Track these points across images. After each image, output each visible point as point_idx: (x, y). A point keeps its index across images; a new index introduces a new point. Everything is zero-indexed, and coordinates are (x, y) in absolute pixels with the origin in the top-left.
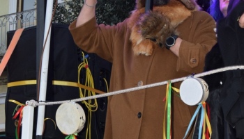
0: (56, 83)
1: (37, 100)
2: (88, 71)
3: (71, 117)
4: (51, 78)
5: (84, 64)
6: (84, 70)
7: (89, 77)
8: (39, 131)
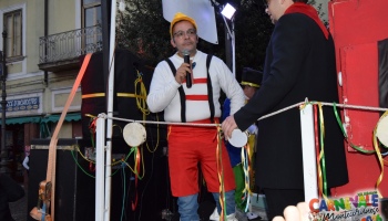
0: (119, 95)
2: (142, 85)
3: (135, 134)
4: (116, 90)
5: (139, 80)
6: (139, 84)
7: (143, 89)
8: (110, 135)
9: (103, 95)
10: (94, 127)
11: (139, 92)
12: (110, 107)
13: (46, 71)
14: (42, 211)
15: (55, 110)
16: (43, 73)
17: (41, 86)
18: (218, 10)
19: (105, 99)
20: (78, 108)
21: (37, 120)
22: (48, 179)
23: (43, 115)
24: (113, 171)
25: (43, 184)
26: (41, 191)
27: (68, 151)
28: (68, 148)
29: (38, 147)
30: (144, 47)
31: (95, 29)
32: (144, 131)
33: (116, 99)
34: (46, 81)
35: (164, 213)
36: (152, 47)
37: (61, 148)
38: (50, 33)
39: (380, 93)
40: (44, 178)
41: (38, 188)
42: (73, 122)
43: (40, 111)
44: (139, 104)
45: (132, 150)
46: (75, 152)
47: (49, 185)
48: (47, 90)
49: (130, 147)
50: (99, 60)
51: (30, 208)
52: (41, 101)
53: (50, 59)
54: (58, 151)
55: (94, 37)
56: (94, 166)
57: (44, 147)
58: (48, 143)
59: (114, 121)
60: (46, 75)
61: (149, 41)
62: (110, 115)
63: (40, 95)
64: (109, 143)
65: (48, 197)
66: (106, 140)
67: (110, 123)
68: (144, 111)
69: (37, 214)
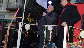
0: (25, 18)
2: (30, 16)
5: (29, 15)
7: (30, 17)
8: (22, 27)
9: (21, 17)
10: (19, 24)
13: (7, 10)
15: (8, 19)
16: (6, 10)
17: (6, 13)
18: (48, 2)
21: (4, 21)
22: (7, 35)
23: (5, 20)
24: (22, 34)
25: (6, 36)
26: (5, 37)
27: (12, 29)
28: (12, 28)
29: (5, 27)
30: (30, 8)
31: (19, 2)
32: (30, 26)
33: (24, 19)
34: (7, 12)
35: (31, 45)
36: (32, 8)
37: (11, 28)
38: (9, 2)
39: (81, 25)
40: (6, 34)
41: (5, 36)
43: (5, 19)
44: (29, 20)
45: (27, 30)
46: (14, 29)
48: (7, 14)
49: (26, 30)
50: (21, 10)
51: (2, 41)
52: (5, 16)
53: (8, 7)
54: (10, 29)
55: (19, 4)
56: (18, 33)
57: (7, 27)
59: (23, 24)
60: (7, 11)
61: (32, 6)
62: (23, 22)
63: (5, 15)
64: (22, 28)
65: (7, 38)
66: (21, 27)
68: (30, 22)
69: (4, 42)
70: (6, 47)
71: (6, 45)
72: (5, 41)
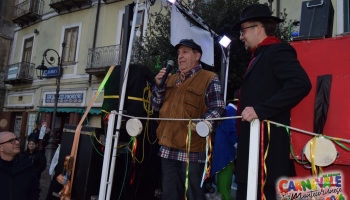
0: (129, 98)
1: (118, 111)
2: (149, 92)
3: (134, 127)
5: (147, 88)
6: (147, 92)
8: (118, 127)
9: (117, 97)
10: (107, 120)
11: (146, 97)
12: (121, 107)
14: (65, 178)
19: (118, 100)
20: (100, 104)
21: (80, 111)
22: (72, 155)
24: (117, 153)
25: (68, 158)
26: (66, 163)
27: (88, 136)
28: (88, 133)
29: (68, 130)
32: (141, 125)
37: (83, 133)
40: (69, 154)
41: (64, 160)
42: (95, 115)
44: (145, 108)
45: (132, 139)
46: (92, 137)
47: (72, 159)
49: (130, 137)
54: (81, 135)
57: (72, 131)
58: (75, 128)
62: (120, 113)
64: (117, 133)
65: (70, 167)
66: (115, 130)
67: (120, 118)
68: (148, 112)
69: (61, 179)
70: (68, 195)
71: (67, 189)
72: (64, 174)
